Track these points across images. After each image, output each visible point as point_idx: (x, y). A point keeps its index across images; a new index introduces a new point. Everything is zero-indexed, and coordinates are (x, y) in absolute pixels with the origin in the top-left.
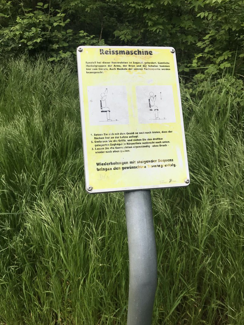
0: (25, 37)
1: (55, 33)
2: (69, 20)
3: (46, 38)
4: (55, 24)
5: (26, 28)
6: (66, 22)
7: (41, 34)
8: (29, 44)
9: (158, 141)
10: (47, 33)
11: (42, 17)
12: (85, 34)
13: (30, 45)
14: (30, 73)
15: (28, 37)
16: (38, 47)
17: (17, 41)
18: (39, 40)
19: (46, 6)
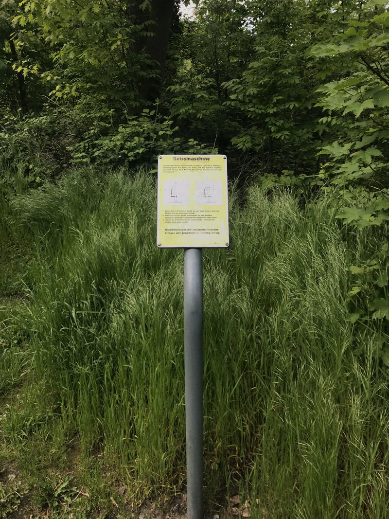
0: (127, 147)
1: (161, 142)
2: (177, 128)
3: (149, 148)
4: (161, 133)
5: (128, 137)
6: (174, 130)
7: (144, 144)
8: (129, 155)
9: (209, 217)
10: (151, 142)
11: (147, 125)
12: (195, 142)
13: (131, 156)
14: (128, 187)
15: (130, 147)
16: (139, 159)
17: (117, 152)
18: (141, 151)
19: (152, 113)
